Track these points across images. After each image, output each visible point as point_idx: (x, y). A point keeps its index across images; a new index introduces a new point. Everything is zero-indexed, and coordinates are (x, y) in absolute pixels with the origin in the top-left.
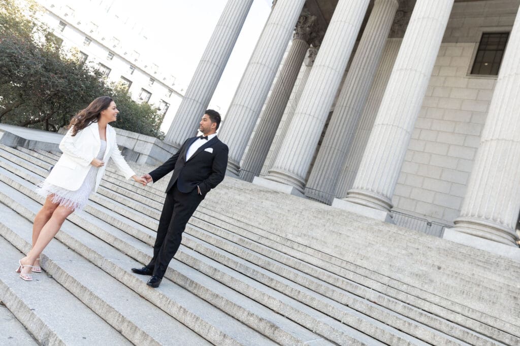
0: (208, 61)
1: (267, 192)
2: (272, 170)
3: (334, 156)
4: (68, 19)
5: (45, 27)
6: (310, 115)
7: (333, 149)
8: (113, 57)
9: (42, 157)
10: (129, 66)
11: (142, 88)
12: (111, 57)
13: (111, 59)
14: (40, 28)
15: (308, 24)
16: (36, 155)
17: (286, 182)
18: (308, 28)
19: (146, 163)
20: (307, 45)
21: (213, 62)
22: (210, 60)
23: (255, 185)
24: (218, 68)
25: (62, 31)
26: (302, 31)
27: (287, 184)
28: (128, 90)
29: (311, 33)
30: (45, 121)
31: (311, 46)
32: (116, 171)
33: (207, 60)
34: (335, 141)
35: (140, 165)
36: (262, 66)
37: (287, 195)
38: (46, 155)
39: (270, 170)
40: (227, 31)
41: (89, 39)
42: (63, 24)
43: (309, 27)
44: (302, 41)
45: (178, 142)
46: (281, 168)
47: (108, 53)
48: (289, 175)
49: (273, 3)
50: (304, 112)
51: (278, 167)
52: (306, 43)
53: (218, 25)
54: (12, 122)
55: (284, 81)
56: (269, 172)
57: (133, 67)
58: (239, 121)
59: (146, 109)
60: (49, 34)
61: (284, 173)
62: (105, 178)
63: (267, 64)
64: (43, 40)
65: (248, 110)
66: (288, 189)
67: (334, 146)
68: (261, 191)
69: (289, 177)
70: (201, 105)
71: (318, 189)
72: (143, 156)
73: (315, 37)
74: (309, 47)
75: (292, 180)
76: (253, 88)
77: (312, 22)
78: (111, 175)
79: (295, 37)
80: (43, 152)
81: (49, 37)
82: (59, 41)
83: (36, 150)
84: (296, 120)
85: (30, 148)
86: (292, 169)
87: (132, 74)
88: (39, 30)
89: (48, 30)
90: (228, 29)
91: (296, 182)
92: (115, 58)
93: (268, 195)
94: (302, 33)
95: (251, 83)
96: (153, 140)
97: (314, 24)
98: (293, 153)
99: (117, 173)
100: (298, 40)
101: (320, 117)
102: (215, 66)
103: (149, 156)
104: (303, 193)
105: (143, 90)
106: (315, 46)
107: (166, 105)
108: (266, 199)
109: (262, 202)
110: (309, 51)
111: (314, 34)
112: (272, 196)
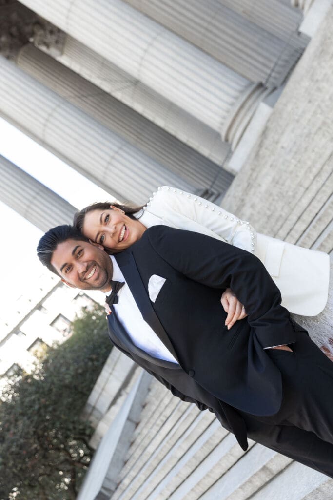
0: (28, 206)
1: (260, 145)
2: (223, 134)
3: (222, 27)
6: (145, 51)
7: (210, 28)
9: (133, 473)
16: (126, 482)
20: (30, 45)
21: (31, 198)
22: (27, 203)
23: (243, 167)
33: (26, 207)
34: (197, 20)
37: (273, 114)
38: (129, 468)
39: (223, 139)
44: (21, 52)
46: (224, 118)
48: (239, 106)
50: (139, 59)
51: (222, 124)
56: (227, 140)
58: (132, 174)
65: (116, 156)
66: (263, 110)
67: (205, 25)
68: (257, 155)
69: (242, 107)
71: (272, 65)
74: (33, 43)
75: (250, 102)
76: (83, 141)
80: (124, 472)
83: (118, 482)
84: (150, 78)
85: (113, 488)
86: (230, 100)
91: (254, 97)
93: (267, 142)
94: (8, 50)
101: (154, 34)
104: (275, 89)
105: (52, 324)
106: (33, 34)
107: (81, 296)
108: (277, 142)
109: (283, 148)
110: (39, 44)
111: (14, 30)
112: (271, 136)
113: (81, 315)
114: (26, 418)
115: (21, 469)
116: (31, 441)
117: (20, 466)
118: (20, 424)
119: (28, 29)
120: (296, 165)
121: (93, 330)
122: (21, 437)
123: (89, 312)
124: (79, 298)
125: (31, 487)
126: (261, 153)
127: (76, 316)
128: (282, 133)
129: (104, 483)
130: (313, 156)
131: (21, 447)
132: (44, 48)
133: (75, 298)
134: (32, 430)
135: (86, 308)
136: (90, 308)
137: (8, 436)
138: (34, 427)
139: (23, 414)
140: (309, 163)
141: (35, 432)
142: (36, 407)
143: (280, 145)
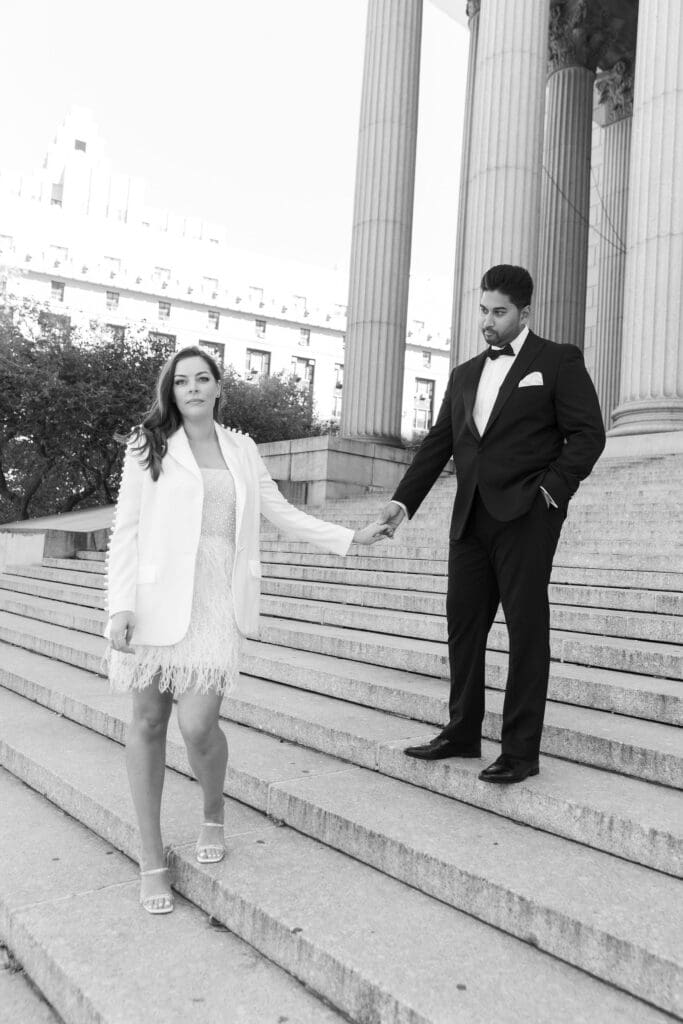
0: (371, 221)
1: (633, 465)
2: (619, 409)
4: (63, 272)
5: (31, 305)
6: (671, 234)
8: (169, 309)
10: (207, 314)
11: (249, 349)
12: (166, 311)
13: (168, 314)
14: (24, 311)
15: (574, 19)
17: (668, 426)
18: (576, 32)
19: (327, 498)
20: (589, 73)
21: (383, 218)
22: (375, 217)
24: (398, 225)
25: (61, 300)
26: (562, 47)
27: (675, 430)
28: (222, 362)
29: (588, 38)
30: (102, 487)
31: (599, 71)
32: (279, 536)
33: (368, 219)
35: (317, 507)
36: (502, 172)
39: (613, 413)
40: (388, 132)
41: (114, 294)
42: (58, 284)
43: (576, 26)
44: (572, 70)
45: (370, 430)
46: (642, 396)
47: (158, 305)
48: (670, 405)
49: (467, 13)
50: (653, 235)
51: (633, 398)
52: (582, 69)
53: (362, 129)
54: (45, 512)
55: (561, 188)
57: (214, 313)
59: (273, 388)
60: (43, 315)
61: (656, 406)
62: (267, 557)
63: (512, 163)
64: (37, 331)
68: (615, 468)
69: (671, 410)
70: (392, 328)
72: (316, 485)
73: (602, 43)
74: (595, 76)
77: (582, 9)
78: (275, 547)
79: (551, 69)
81: (45, 320)
82: (64, 321)
84: (637, 265)
86: (672, 388)
87: (217, 328)
88: (24, 315)
89: (40, 308)
90: (388, 124)
92: (173, 309)
93: (640, 470)
94: (564, 50)
95: (490, 222)
96: (321, 442)
97: (590, 13)
98: (660, 348)
99: (282, 539)
100: (561, 72)
102: (390, 226)
103: (328, 480)
105: (251, 351)
106: (608, 67)
107: (308, 365)
108: (645, 483)
109: (641, 492)
110: (598, 86)
111: (597, 37)
112: (653, 471)
113: (284, 380)
114: (114, 392)
115: (54, 425)
116: (92, 417)
117: (56, 422)
118: (104, 390)
119: (611, 55)
120: (622, 522)
121: (275, 406)
122: (89, 400)
123: (295, 387)
124: (303, 365)
125: (42, 451)
126: (622, 471)
127: (281, 374)
128: (661, 482)
129: (98, 532)
130: (646, 535)
131: (78, 409)
132: (597, 96)
133: (300, 359)
134: (105, 409)
135: (298, 380)
136: (300, 386)
137: (81, 385)
138: (110, 409)
139: (116, 386)
140: (634, 536)
141: (105, 414)
142: (135, 396)
143: (642, 488)
